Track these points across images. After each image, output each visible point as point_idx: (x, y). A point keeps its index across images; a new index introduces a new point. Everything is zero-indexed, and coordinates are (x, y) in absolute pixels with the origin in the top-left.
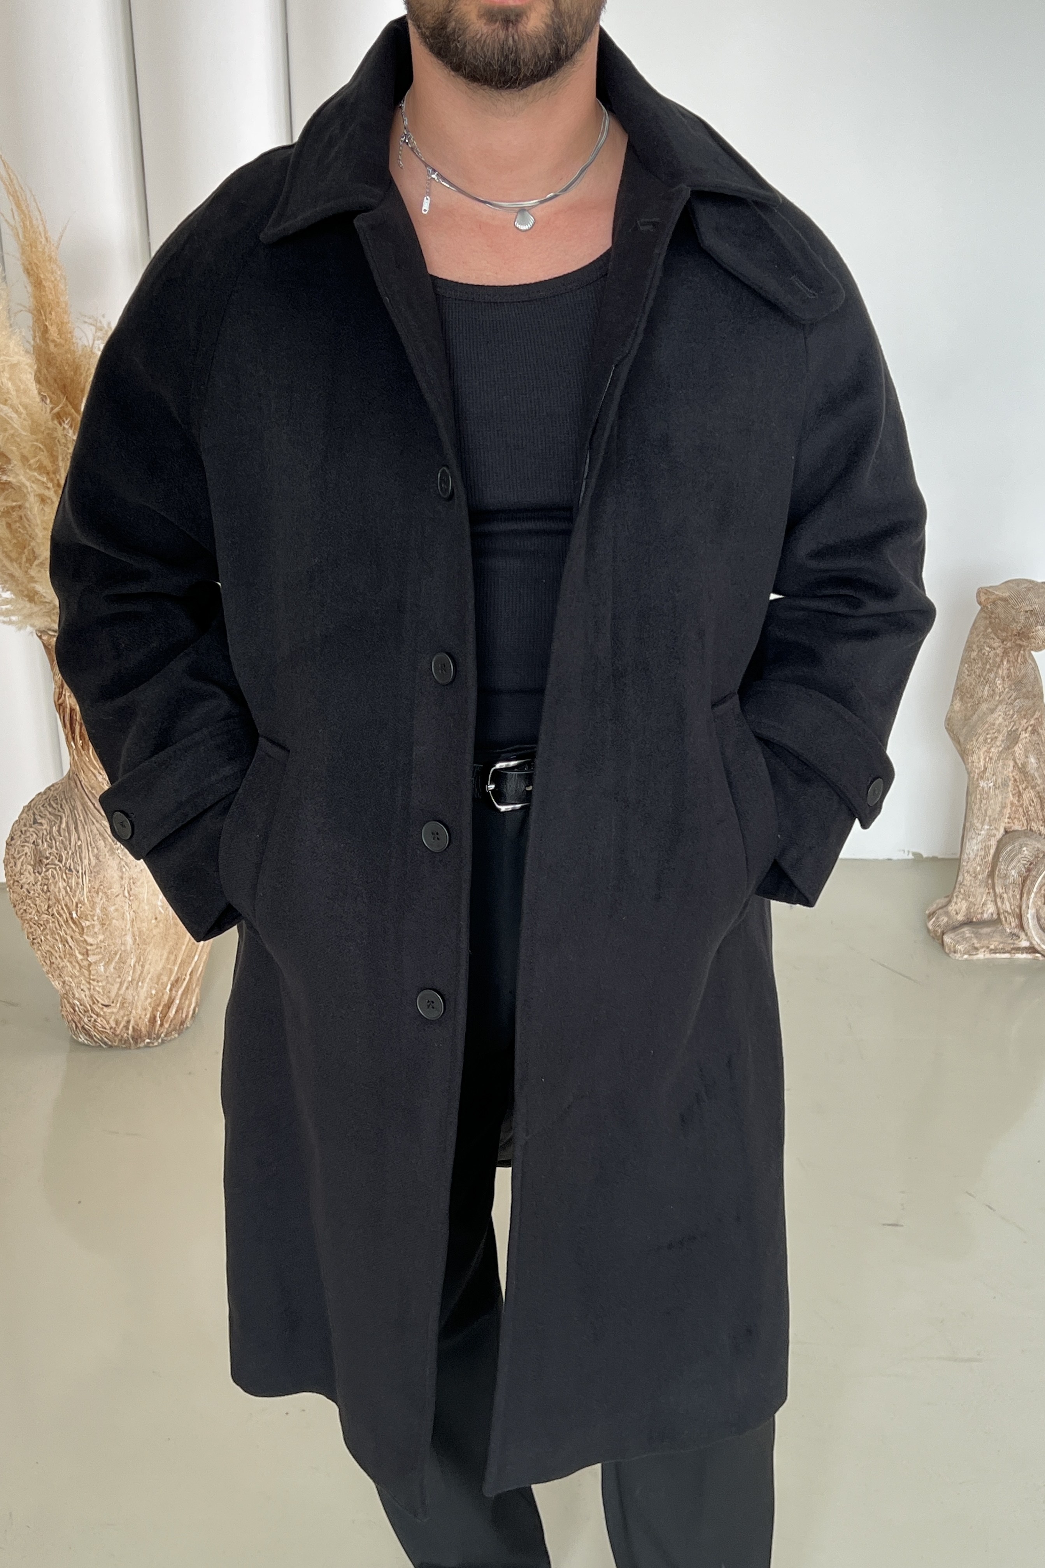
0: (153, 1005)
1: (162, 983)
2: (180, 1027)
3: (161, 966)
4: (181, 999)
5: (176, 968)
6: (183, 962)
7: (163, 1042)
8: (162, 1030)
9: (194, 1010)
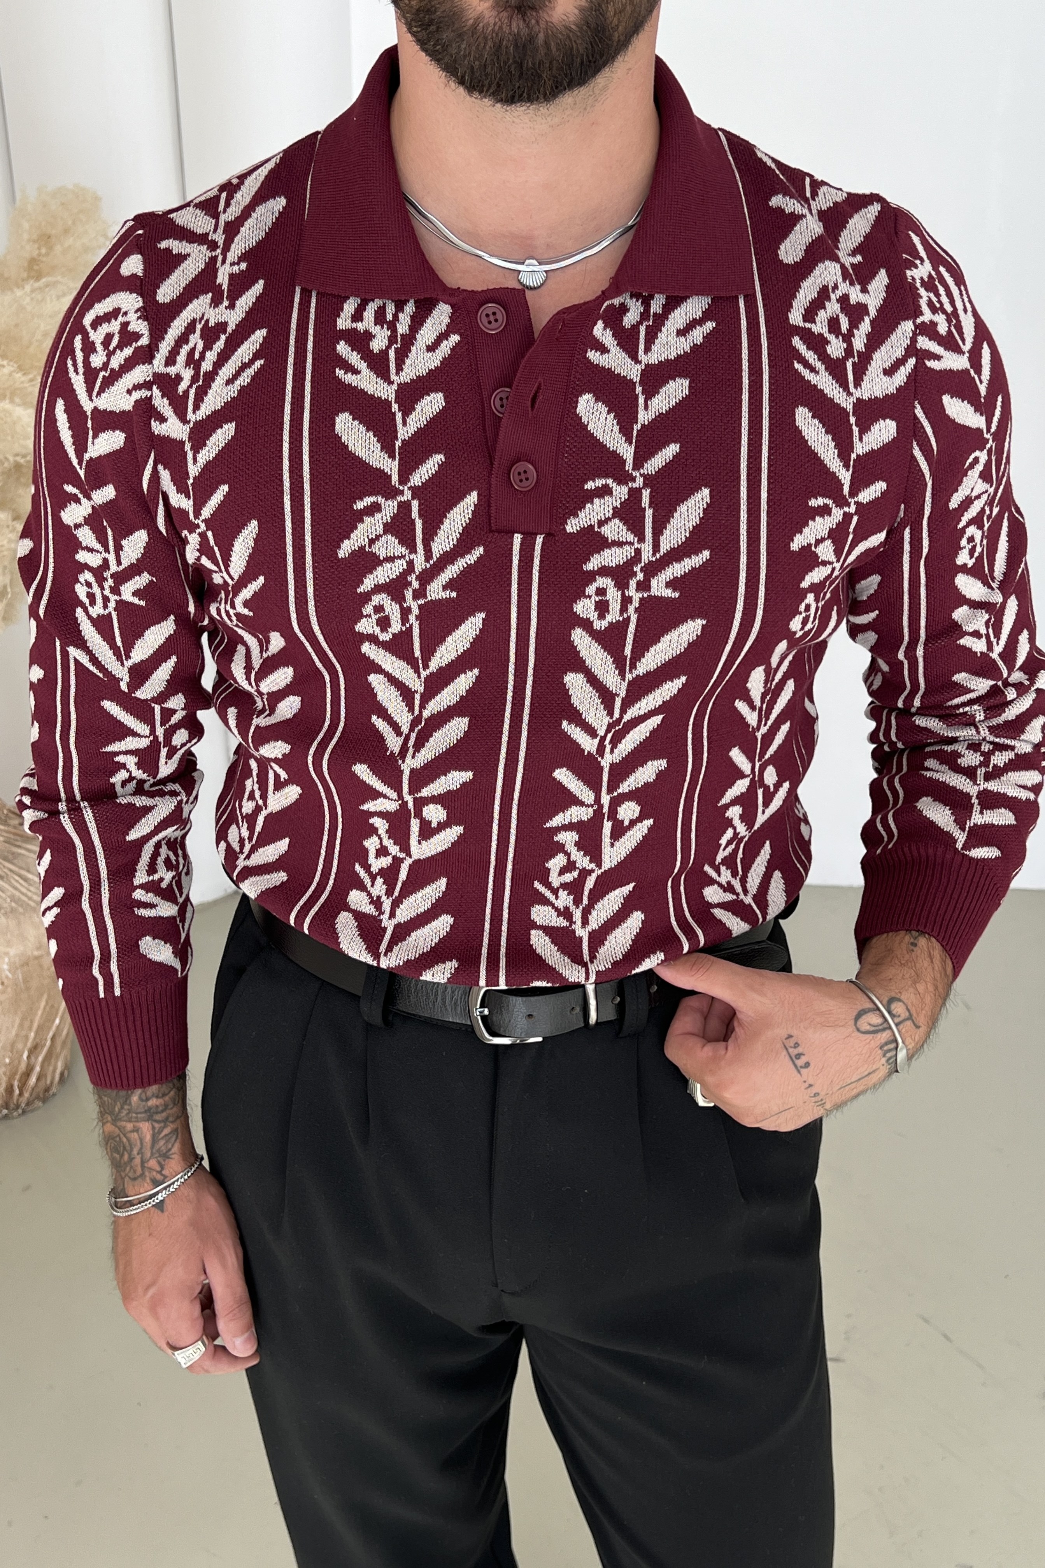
0: (8, 1074)
1: (17, 1052)
2: (45, 1095)
3: (14, 1033)
4: (42, 1067)
5: (32, 1035)
6: (40, 1028)
7: (24, 1112)
8: (21, 1099)
9: (62, 1074)
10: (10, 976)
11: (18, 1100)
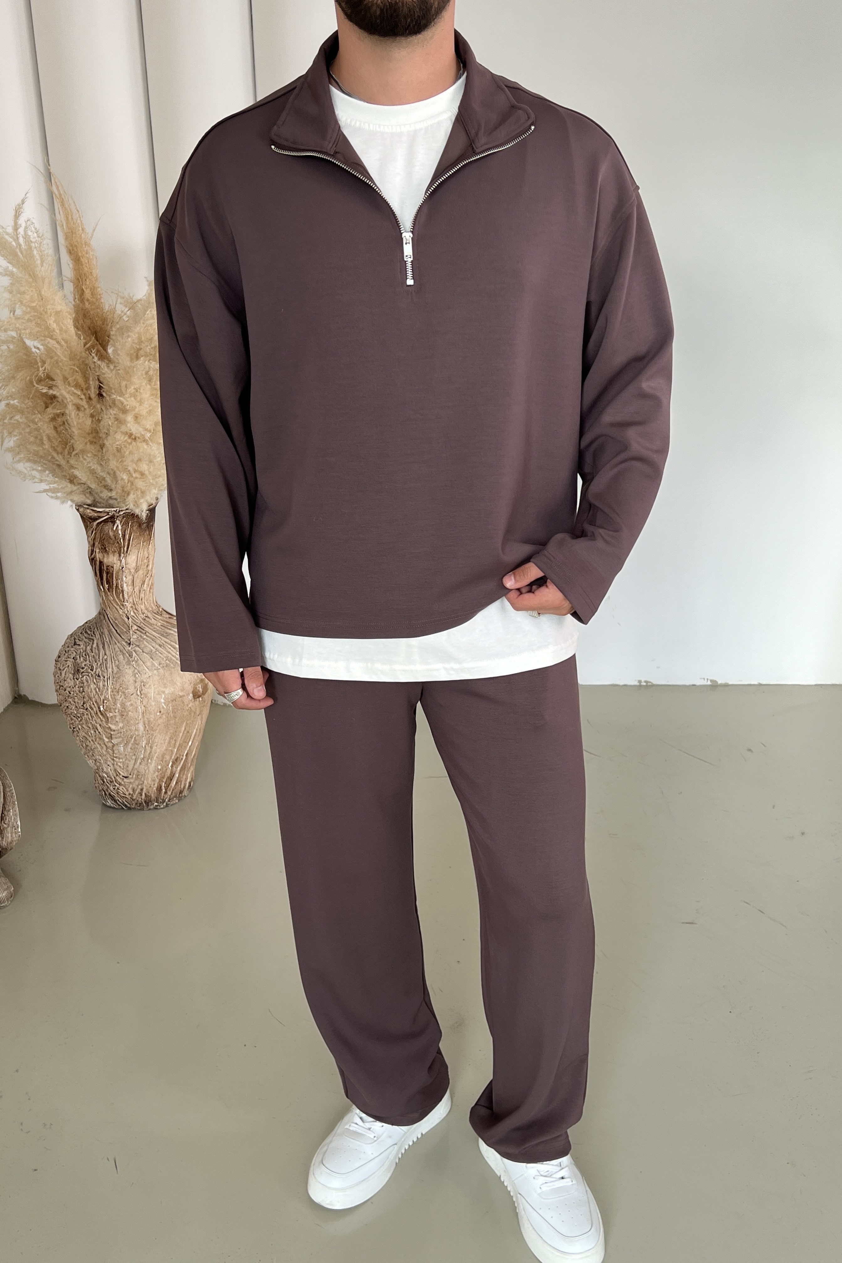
0: (159, 777)
1: (166, 761)
2: (180, 795)
3: (165, 748)
4: (180, 774)
6: (180, 746)
7: (167, 805)
8: (166, 796)
9: (190, 783)
10: (165, 707)
11: (164, 797)
